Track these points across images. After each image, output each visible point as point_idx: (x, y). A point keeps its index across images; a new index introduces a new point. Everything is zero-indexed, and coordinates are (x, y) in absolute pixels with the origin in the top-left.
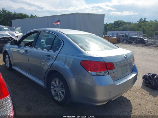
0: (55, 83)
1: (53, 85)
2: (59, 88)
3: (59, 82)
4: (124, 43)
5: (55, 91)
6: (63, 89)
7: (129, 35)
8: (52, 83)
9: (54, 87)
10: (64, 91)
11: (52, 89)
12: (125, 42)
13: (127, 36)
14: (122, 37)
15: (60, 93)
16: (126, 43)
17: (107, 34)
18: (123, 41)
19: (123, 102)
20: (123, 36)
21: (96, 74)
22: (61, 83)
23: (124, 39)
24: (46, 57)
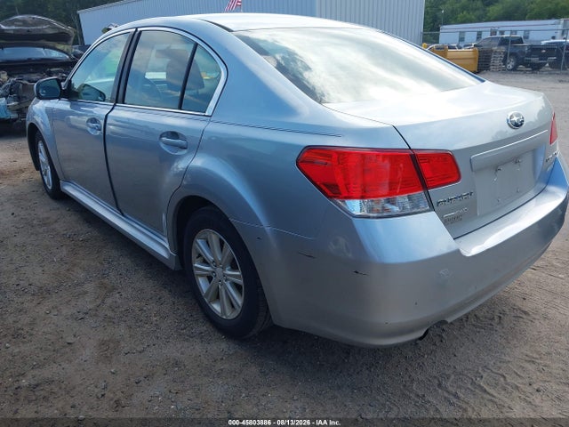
0: (208, 246)
1: (200, 255)
2: (223, 268)
3: (222, 244)
4: (505, 71)
5: (210, 279)
6: (238, 273)
7: (526, 37)
8: (197, 250)
9: (205, 262)
10: (240, 282)
11: (197, 272)
12: (510, 66)
13: (520, 40)
14: (500, 44)
15: (226, 287)
16: (514, 69)
17: (436, 40)
18: (505, 61)
19: (497, 320)
20: (504, 42)
21: (371, 210)
22: (228, 249)
23: (506, 54)
24: (164, 139)
